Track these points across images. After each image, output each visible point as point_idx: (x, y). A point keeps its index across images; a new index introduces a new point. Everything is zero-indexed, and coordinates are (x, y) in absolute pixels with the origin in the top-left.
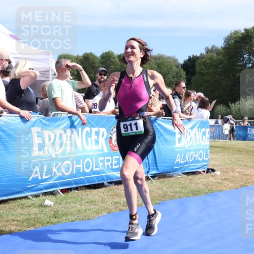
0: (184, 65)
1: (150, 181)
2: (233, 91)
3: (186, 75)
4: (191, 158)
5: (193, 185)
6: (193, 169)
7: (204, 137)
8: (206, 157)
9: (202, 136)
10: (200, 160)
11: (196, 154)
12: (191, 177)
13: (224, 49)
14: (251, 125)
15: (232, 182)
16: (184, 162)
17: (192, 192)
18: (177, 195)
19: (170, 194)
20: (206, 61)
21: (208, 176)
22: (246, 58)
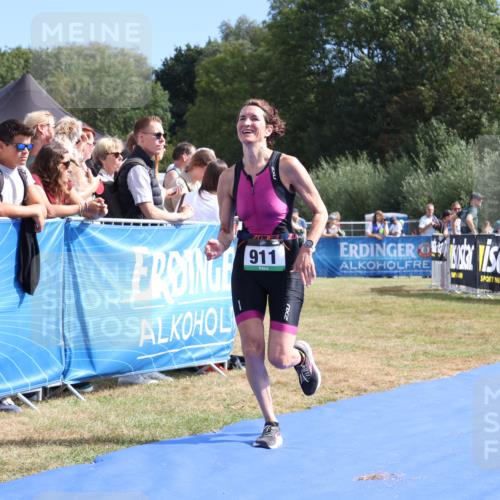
0: (162, 71)
1: (71, 399)
2: (299, 144)
3: (170, 100)
4: (187, 329)
5: (191, 404)
6: (191, 360)
7: (218, 270)
8: (225, 327)
9: (214, 269)
10: (210, 333)
11: (199, 318)
12: (185, 381)
13: (270, 27)
14: (348, 234)
16: (165, 340)
17: (188, 422)
20: (223, 60)
21: (233, 377)
22: (330, 51)
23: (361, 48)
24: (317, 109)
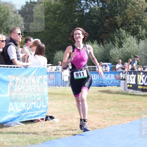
4: (29, 106)
6: (31, 117)
10: (39, 107)
17: (30, 140)
18: (14, 144)
19: (6, 144)
21: (47, 124)
22: (83, 3)
23: (94, 2)
24: (78, 24)
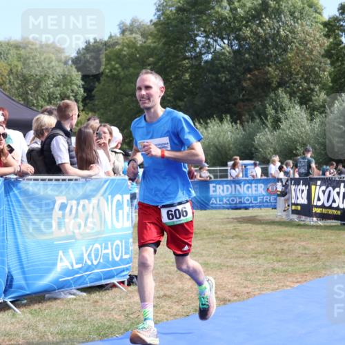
1: (10, 312)
4: (96, 257)
5: (100, 315)
7: (120, 212)
8: (126, 253)
9: (117, 211)
10: (117, 259)
11: (106, 248)
12: (96, 296)
13: (155, 24)
15: (179, 302)
16: (80, 266)
17: (97, 329)
20: (121, 50)
21: (131, 292)
22: (200, 42)
23: (222, 39)
24: (191, 84)
